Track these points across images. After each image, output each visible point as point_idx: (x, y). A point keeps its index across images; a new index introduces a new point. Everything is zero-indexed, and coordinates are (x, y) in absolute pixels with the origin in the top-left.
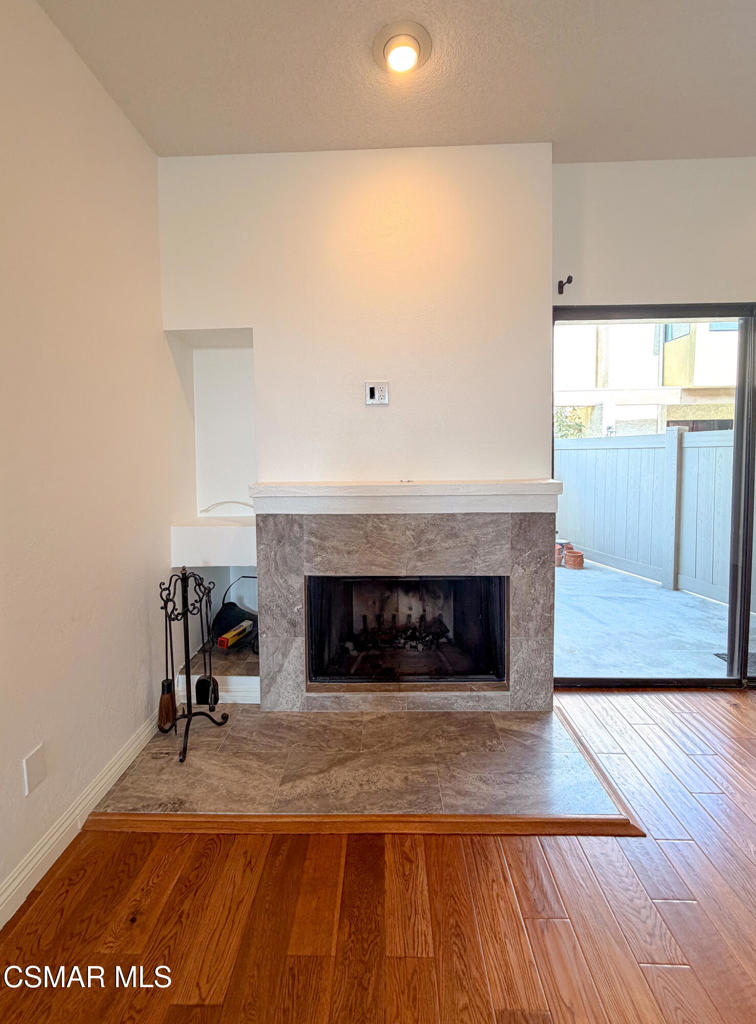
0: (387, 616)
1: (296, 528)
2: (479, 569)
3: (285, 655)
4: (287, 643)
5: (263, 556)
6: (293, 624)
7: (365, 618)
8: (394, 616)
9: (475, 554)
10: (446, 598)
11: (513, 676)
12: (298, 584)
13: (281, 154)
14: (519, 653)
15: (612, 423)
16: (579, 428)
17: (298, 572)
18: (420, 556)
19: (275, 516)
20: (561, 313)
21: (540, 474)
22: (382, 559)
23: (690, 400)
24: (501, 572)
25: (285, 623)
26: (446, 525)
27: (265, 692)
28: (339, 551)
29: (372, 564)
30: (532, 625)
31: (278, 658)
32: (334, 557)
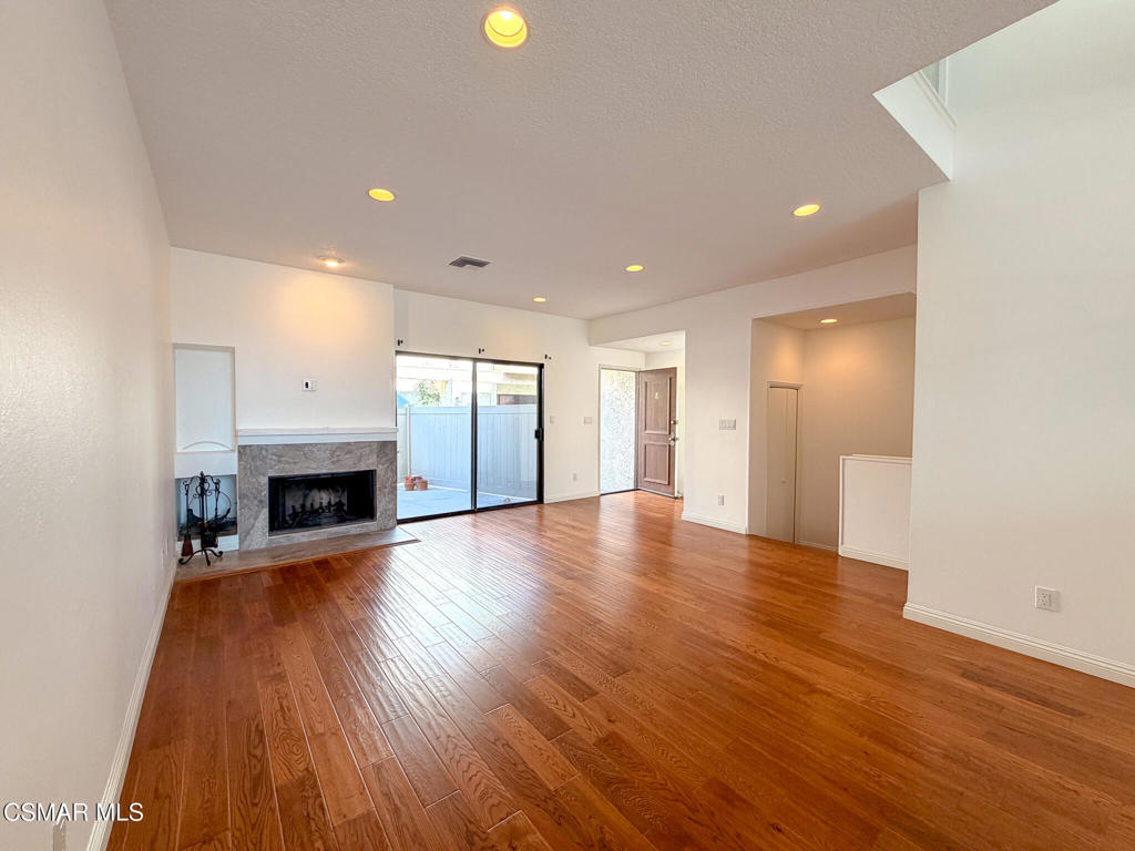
0: (308, 504)
1: (264, 452)
2: (362, 467)
3: (256, 519)
4: (258, 513)
5: (242, 468)
6: (261, 501)
7: (293, 507)
8: (312, 504)
9: (360, 461)
10: (343, 492)
11: (378, 514)
12: (265, 481)
13: (258, 263)
14: (381, 504)
15: (459, 395)
16: (437, 398)
17: (264, 475)
18: (333, 463)
19: (250, 446)
20: (398, 352)
21: (389, 424)
22: (314, 465)
23: (509, 381)
24: (372, 468)
25: (256, 502)
26: (346, 448)
27: (241, 542)
28: (288, 462)
29: (308, 467)
30: (387, 490)
31: (252, 521)
32: (287, 466)
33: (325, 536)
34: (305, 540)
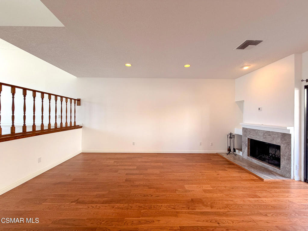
1: (247, 130)
3: (245, 149)
5: (243, 133)
6: (246, 145)
9: (273, 140)
11: (281, 167)
12: (247, 139)
14: (283, 163)
17: (247, 137)
18: (264, 138)
19: (245, 128)
22: (258, 137)
24: (279, 144)
26: (268, 133)
27: (242, 154)
28: (252, 135)
29: (256, 138)
30: (286, 157)
31: (244, 149)
32: (252, 136)
33: (261, 165)
34: (255, 162)
